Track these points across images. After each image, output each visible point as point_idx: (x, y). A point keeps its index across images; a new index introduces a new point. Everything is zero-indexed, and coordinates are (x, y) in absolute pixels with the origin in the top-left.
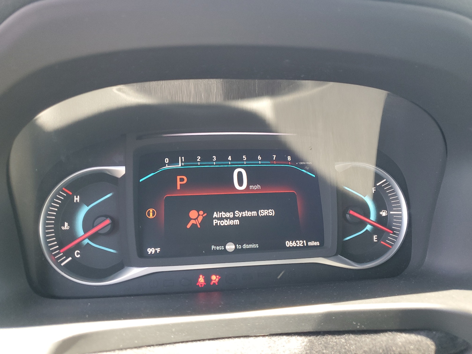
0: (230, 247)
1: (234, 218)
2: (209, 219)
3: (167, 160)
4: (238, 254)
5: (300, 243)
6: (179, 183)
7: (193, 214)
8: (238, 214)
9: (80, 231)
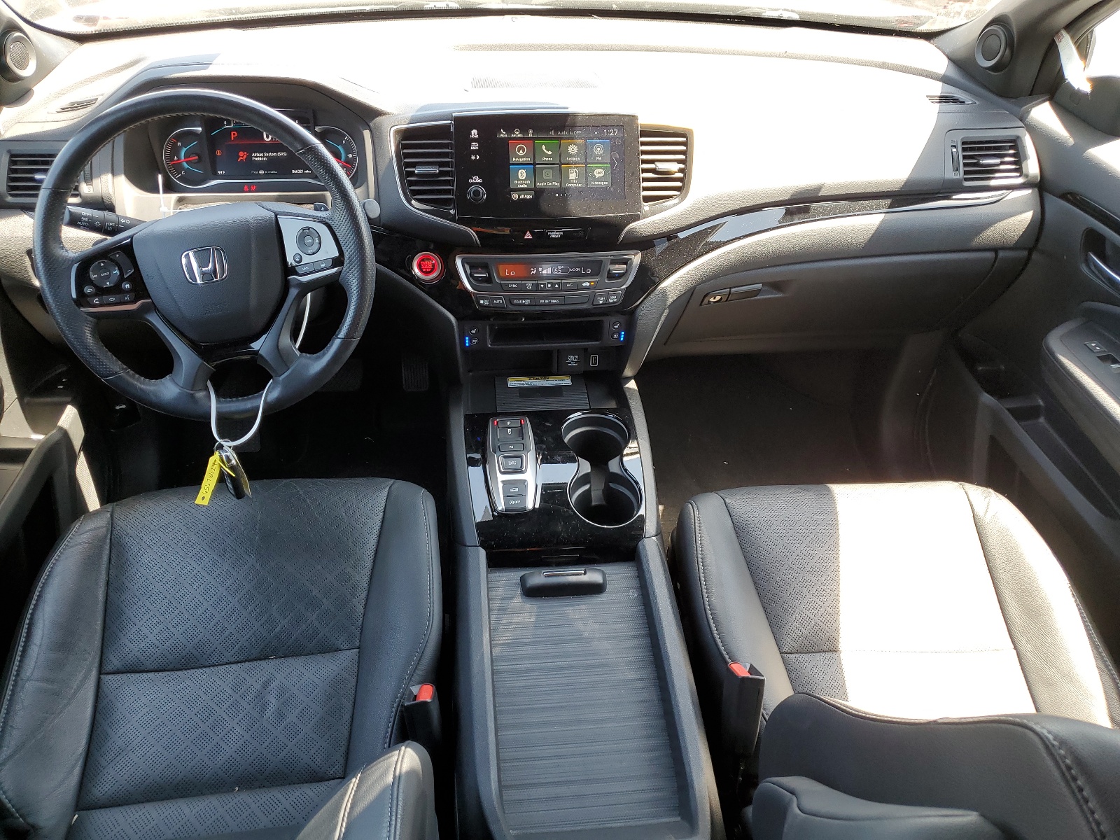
0: (262, 172)
1: (264, 157)
2: (250, 157)
3: (225, 123)
4: (265, 176)
5: (300, 171)
6: (232, 136)
7: (241, 154)
8: (266, 154)
9: (183, 158)
